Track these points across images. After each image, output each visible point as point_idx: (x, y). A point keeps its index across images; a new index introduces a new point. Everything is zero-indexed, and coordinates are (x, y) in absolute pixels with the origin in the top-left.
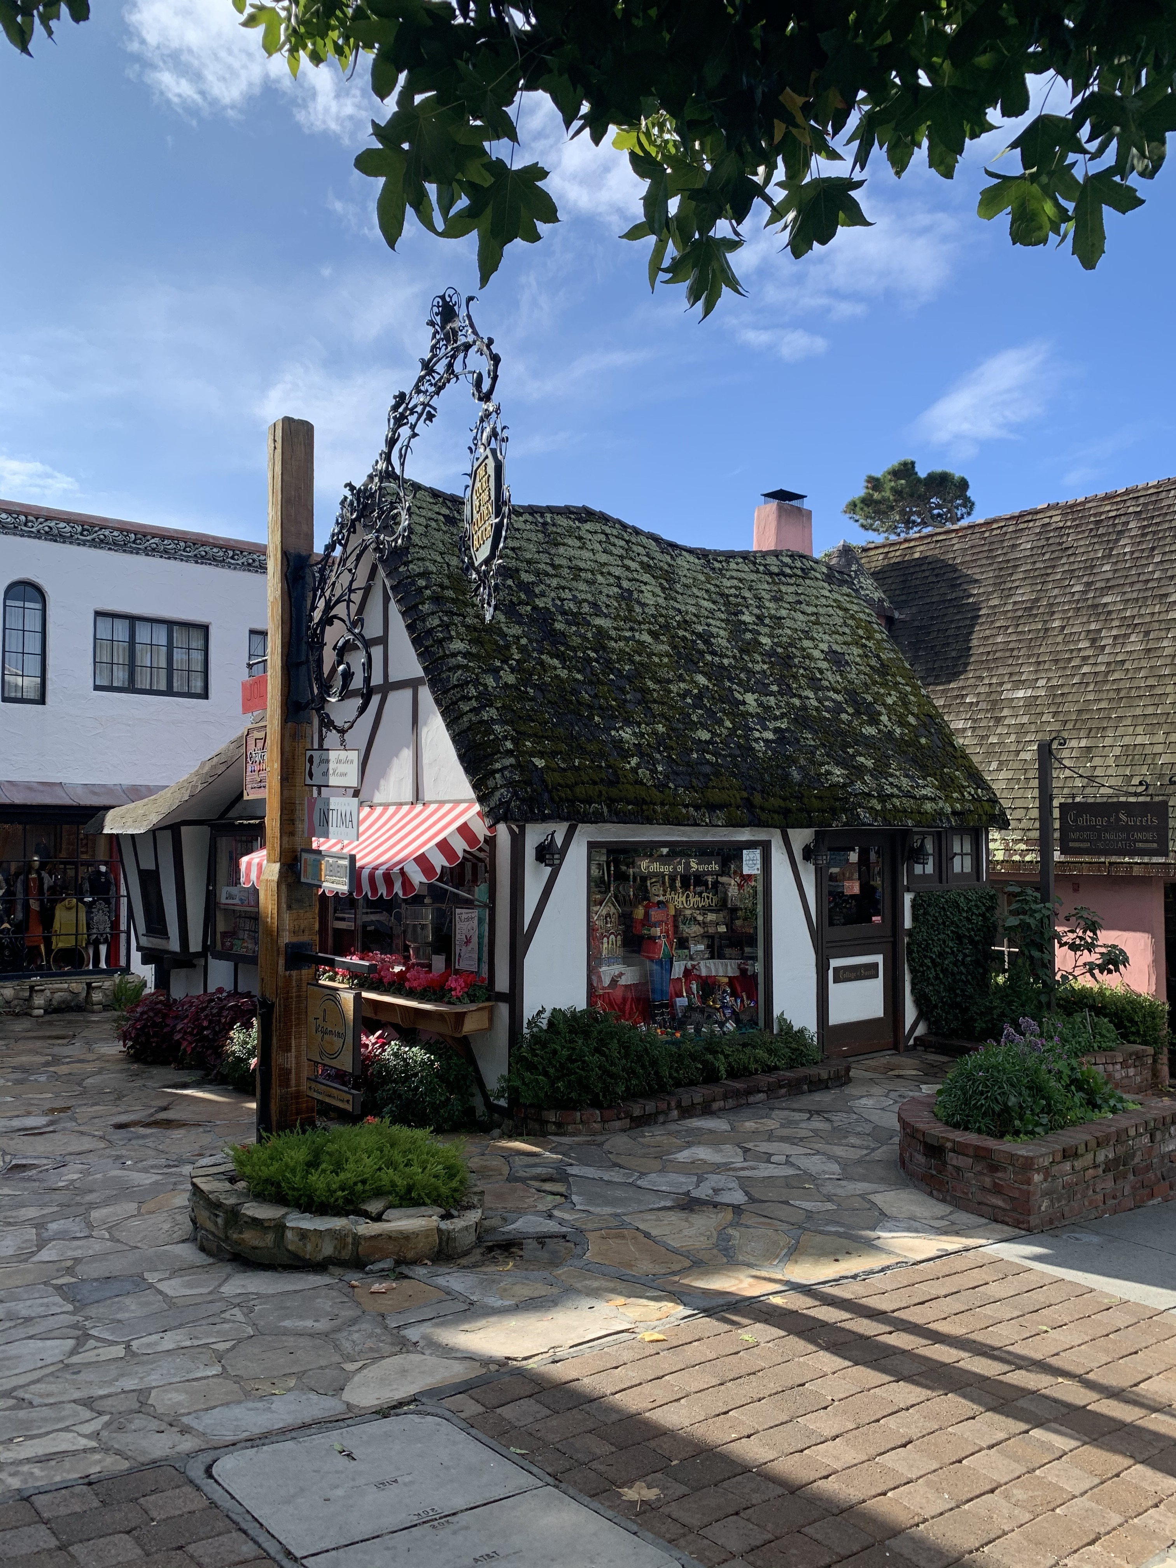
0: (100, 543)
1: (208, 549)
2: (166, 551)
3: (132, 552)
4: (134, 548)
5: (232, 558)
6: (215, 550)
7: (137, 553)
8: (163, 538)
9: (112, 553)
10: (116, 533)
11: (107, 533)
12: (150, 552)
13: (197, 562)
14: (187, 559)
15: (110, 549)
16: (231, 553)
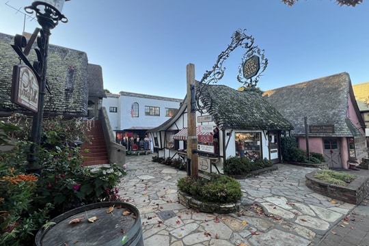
0: (145, 98)
10: (147, 96)
12: (152, 99)
14: (157, 99)
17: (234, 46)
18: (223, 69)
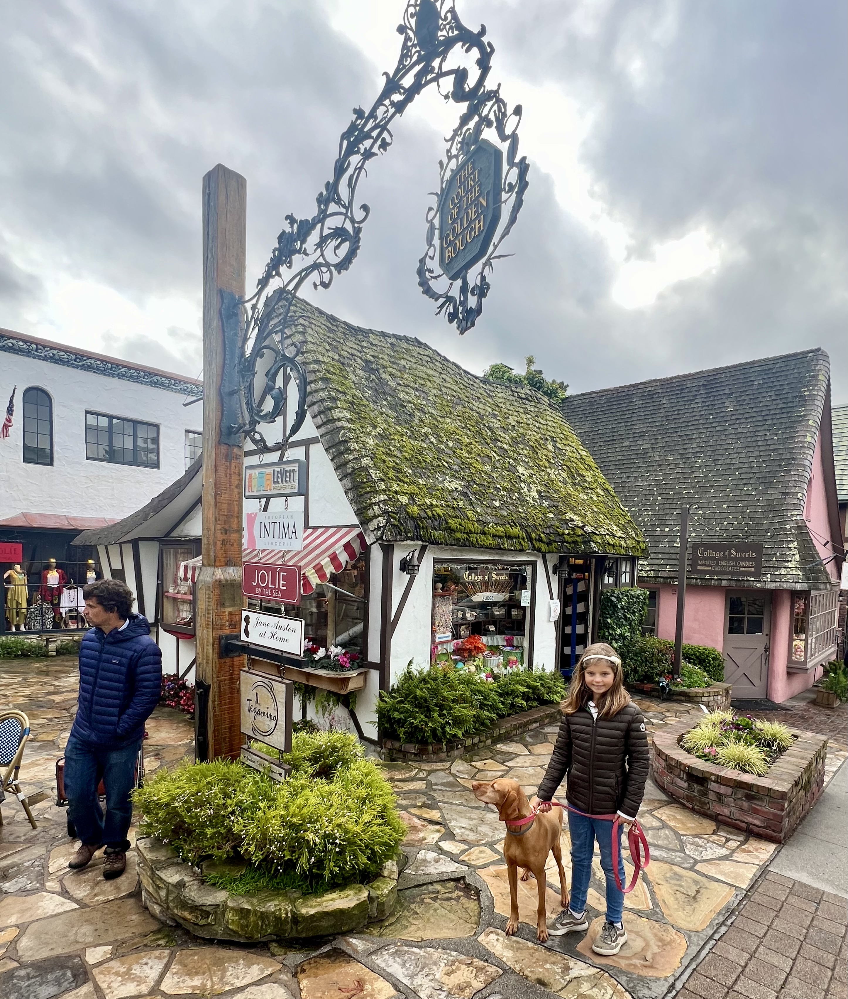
0: (87, 368)
1: (158, 378)
2: (131, 377)
3: (109, 376)
4: (111, 373)
5: (174, 385)
6: (163, 379)
7: (113, 377)
8: (130, 368)
9: (97, 375)
10: (98, 362)
11: (92, 361)
12: (121, 376)
13: (151, 386)
14: (146, 383)
15: (94, 372)
16: (173, 382)
17: (408, 81)
18: (359, 215)
